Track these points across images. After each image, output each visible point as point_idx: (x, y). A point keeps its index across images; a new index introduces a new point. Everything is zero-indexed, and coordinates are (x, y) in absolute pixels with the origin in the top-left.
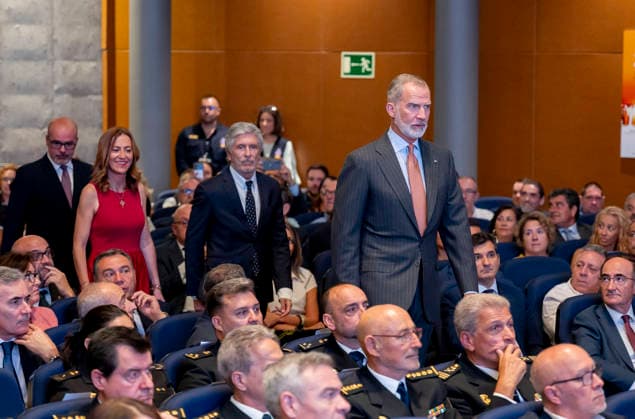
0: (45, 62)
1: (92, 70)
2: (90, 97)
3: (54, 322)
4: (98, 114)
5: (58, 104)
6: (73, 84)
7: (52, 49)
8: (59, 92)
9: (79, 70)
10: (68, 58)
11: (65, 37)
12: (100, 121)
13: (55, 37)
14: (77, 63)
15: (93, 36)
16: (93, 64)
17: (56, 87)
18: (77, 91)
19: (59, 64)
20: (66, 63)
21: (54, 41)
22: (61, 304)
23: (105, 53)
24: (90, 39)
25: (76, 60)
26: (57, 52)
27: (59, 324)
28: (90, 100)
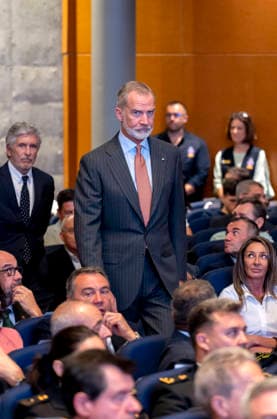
0: (3, 67)
1: (52, 76)
2: (50, 104)
3: (19, 344)
4: (58, 122)
5: (17, 113)
6: (32, 91)
7: (10, 54)
8: (17, 99)
9: (38, 77)
10: (27, 63)
11: (24, 41)
12: (61, 130)
13: (13, 41)
14: (36, 69)
15: (54, 40)
16: (53, 70)
17: (14, 94)
18: (36, 98)
19: (18, 69)
20: (24, 68)
21: (13, 45)
22: (27, 324)
23: (66, 58)
24: (50, 43)
25: (35, 65)
26: (16, 56)
27: (25, 345)
28: (50, 107)
